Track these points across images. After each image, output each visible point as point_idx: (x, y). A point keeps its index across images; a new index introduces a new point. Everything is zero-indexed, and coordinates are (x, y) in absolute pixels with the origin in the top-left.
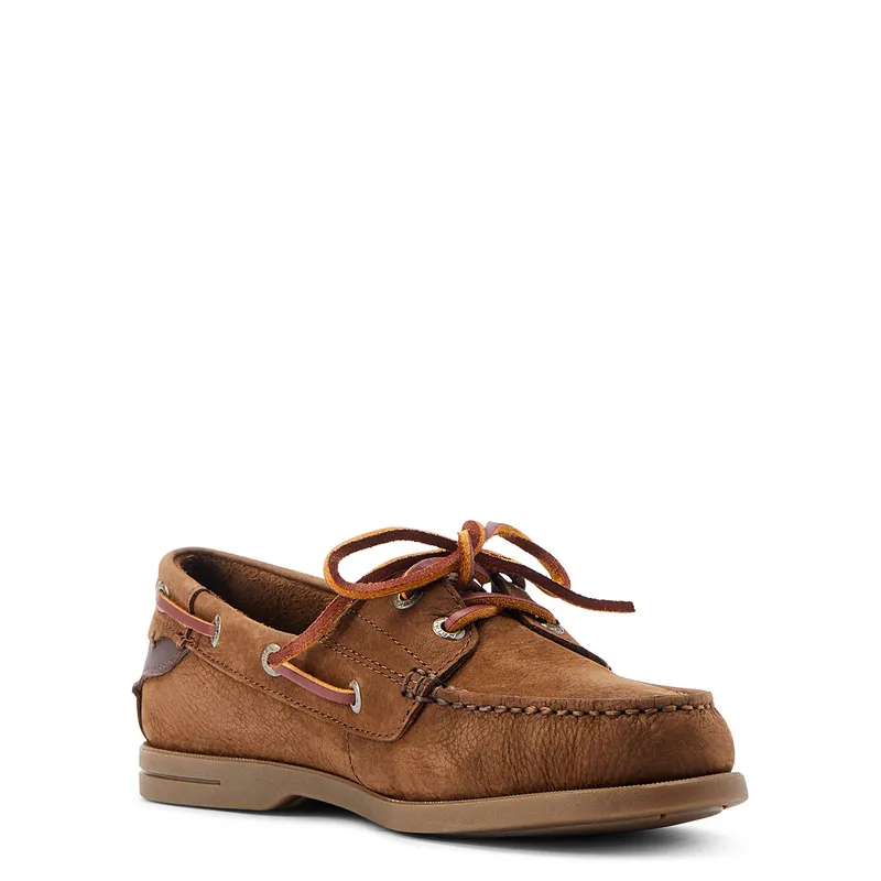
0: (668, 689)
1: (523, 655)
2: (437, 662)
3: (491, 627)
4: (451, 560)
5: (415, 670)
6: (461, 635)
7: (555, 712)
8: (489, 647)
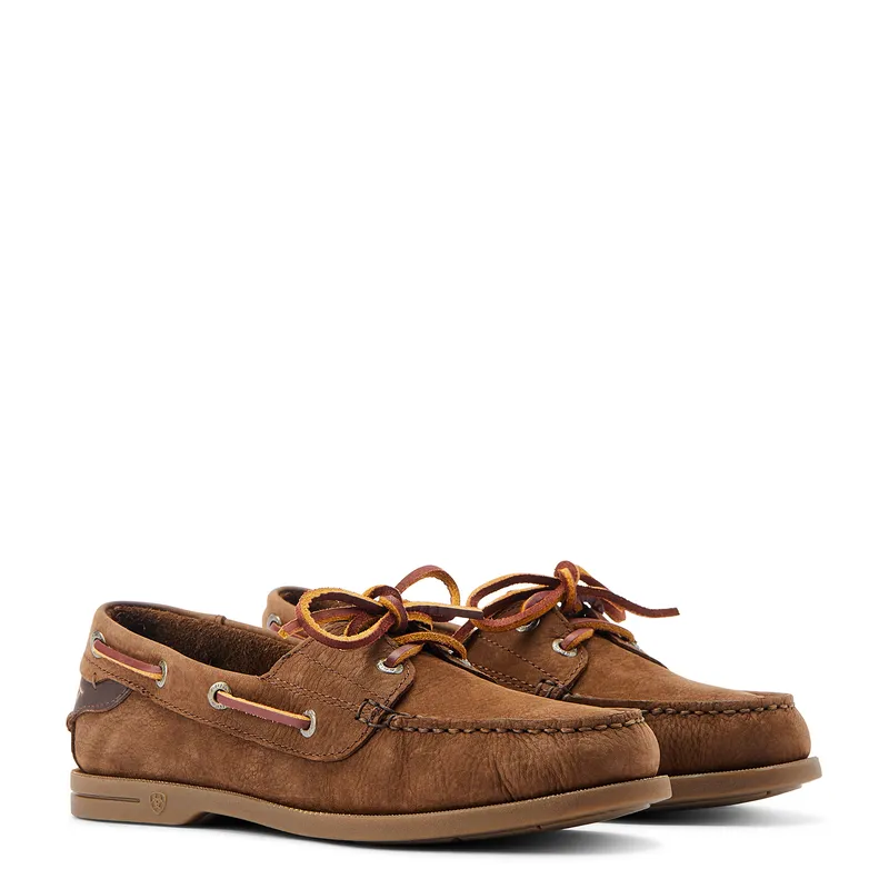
0: (757, 693)
1: (628, 668)
2: (562, 674)
3: (594, 645)
4: (559, 591)
5: (543, 681)
6: (572, 654)
7: (679, 712)
8: (598, 662)
